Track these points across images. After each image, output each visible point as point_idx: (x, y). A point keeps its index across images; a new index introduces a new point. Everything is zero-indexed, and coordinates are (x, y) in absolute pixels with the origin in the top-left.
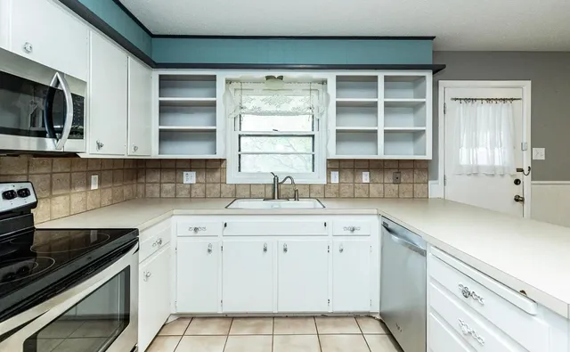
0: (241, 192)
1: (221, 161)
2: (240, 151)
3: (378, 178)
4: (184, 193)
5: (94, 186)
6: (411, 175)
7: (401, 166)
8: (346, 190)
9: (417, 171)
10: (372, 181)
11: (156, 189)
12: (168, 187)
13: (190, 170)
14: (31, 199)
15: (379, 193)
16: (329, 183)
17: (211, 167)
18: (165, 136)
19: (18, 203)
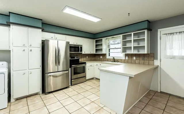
0: (109, 60)
1: (106, 54)
2: (109, 52)
3: (138, 58)
4: (100, 60)
5: (87, 58)
6: (148, 58)
7: (145, 55)
8: (130, 61)
9: (150, 57)
10: (136, 59)
11: (97, 59)
12: (98, 58)
13: (101, 56)
14: (79, 58)
15: (138, 62)
16: (125, 59)
17: (104, 55)
18: (97, 50)
19: (78, 58)
